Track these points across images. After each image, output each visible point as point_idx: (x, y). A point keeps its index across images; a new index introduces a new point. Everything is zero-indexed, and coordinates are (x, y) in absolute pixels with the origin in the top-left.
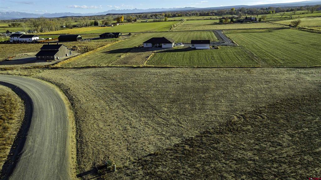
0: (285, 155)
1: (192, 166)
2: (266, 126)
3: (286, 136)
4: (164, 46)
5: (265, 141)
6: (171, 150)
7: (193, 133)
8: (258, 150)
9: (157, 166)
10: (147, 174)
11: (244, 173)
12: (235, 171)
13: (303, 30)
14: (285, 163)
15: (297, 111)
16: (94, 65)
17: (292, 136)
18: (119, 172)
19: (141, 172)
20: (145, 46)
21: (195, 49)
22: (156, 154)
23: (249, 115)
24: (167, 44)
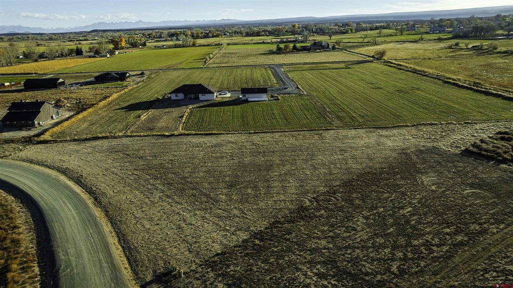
0: (358, 240)
1: (265, 261)
2: (341, 209)
3: (361, 219)
4: (201, 97)
5: (340, 227)
6: (240, 246)
7: (262, 225)
8: (332, 237)
9: (228, 266)
10: (219, 275)
11: (319, 263)
12: (309, 262)
13: (389, 64)
14: (358, 248)
15: (374, 187)
16: (104, 135)
17: (367, 218)
18: (187, 277)
19: (212, 274)
20: (173, 97)
21: (247, 101)
22: (223, 254)
23: (322, 198)
24: (206, 95)
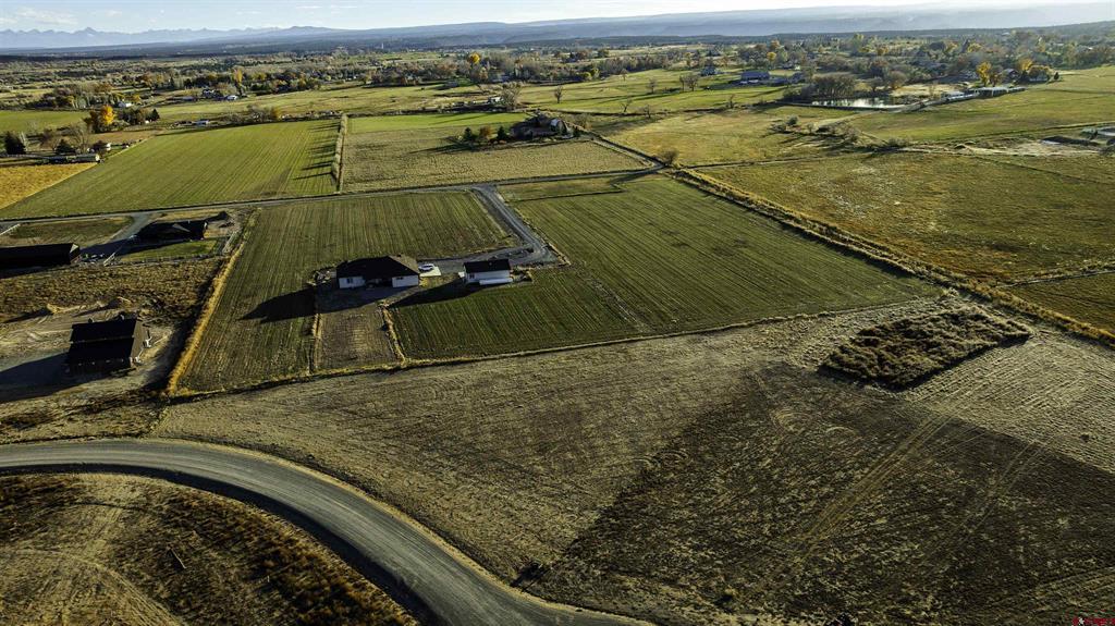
1: (632, 541)
2: (691, 469)
3: (718, 480)
5: (697, 491)
6: (596, 528)
7: (608, 500)
8: (693, 505)
9: (595, 552)
10: (591, 562)
11: (690, 535)
12: (678, 536)
17: (724, 477)
18: (557, 568)
19: (582, 563)
22: (581, 539)
23: (664, 456)
